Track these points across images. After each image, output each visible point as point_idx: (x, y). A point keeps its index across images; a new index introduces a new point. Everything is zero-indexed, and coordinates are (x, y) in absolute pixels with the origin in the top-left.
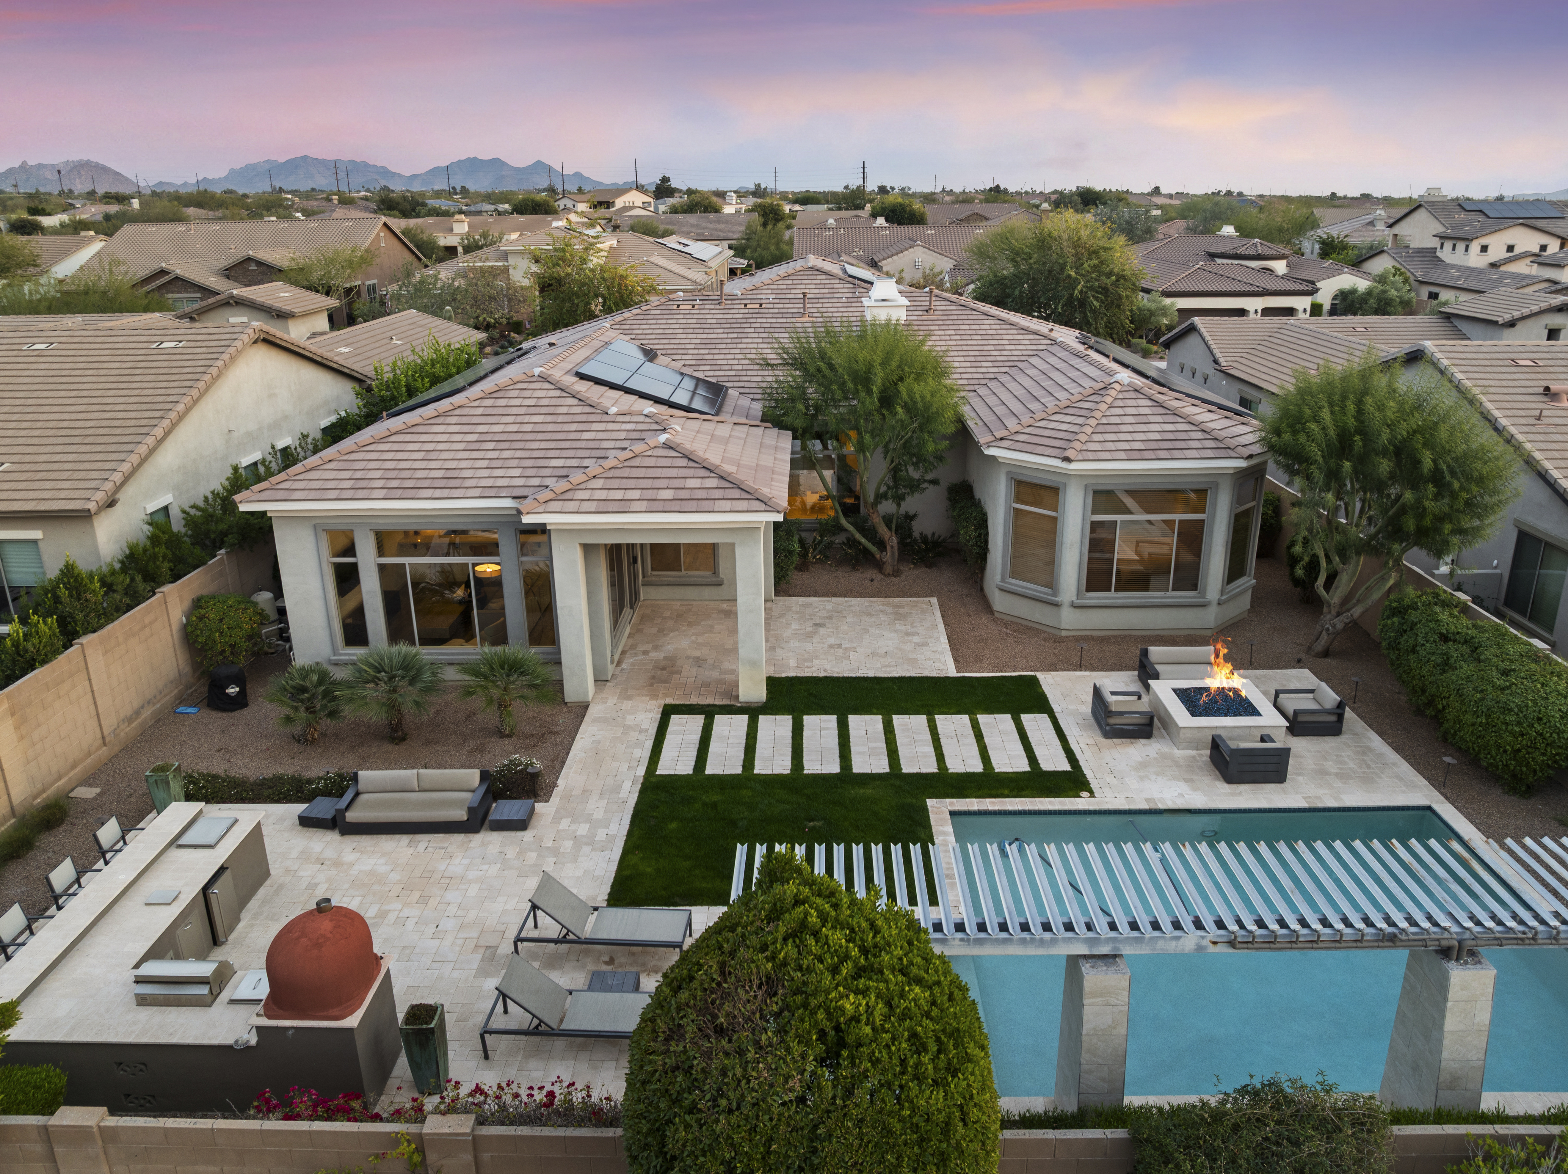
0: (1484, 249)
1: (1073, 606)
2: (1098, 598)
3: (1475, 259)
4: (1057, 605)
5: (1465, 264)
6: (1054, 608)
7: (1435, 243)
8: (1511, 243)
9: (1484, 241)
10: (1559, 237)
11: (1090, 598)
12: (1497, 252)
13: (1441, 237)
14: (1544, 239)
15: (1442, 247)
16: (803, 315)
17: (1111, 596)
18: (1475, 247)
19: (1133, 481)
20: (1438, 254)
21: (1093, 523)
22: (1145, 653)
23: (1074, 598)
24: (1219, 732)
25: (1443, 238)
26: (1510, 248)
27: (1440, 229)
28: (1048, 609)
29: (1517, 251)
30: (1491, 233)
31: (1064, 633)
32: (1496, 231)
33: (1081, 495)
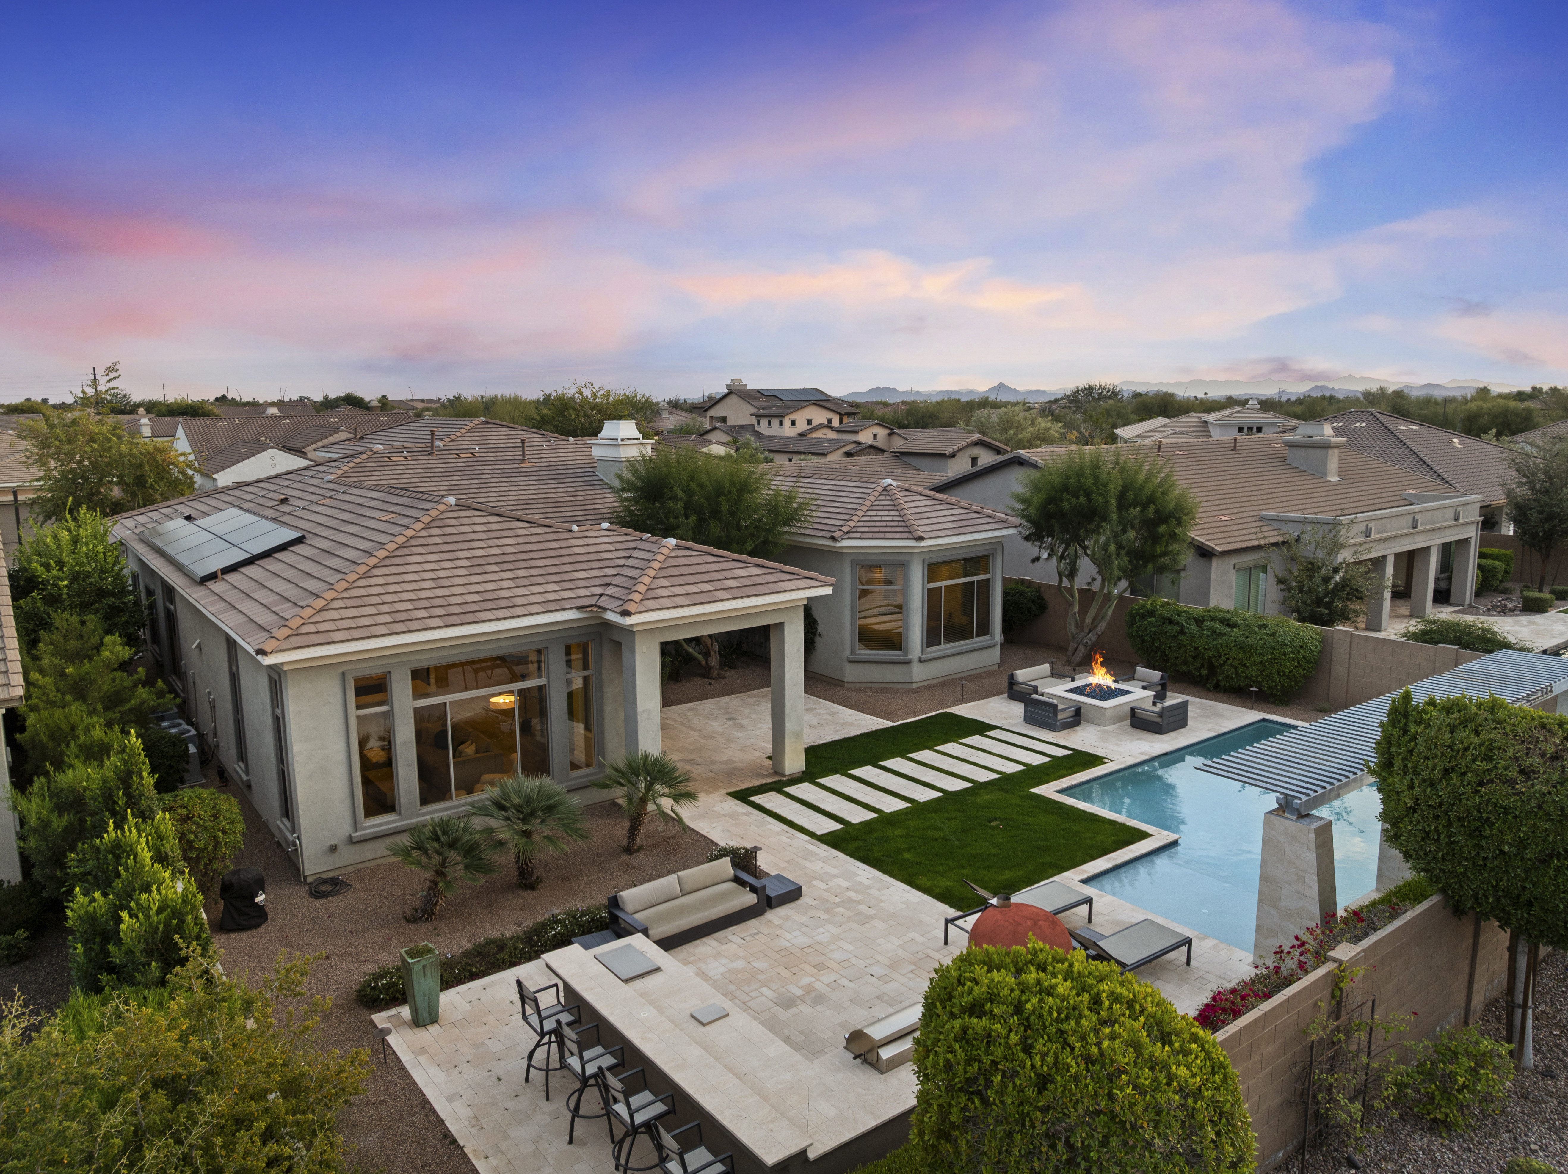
0: (793, 423)
1: (920, 661)
2: (935, 651)
3: (788, 431)
4: (908, 662)
5: (782, 435)
6: (905, 667)
7: (753, 421)
8: (809, 417)
9: (793, 416)
10: (838, 413)
11: (931, 652)
12: (802, 426)
13: (756, 416)
14: (830, 415)
15: (759, 423)
16: (523, 461)
17: (946, 648)
18: (787, 422)
19: (950, 553)
20: (756, 429)
21: (929, 590)
22: (1012, 676)
23: (920, 655)
24: (1133, 705)
25: (759, 416)
26: (809, 422)
27: (754, 410)
28: (899, 668)
29: (814, 423)
30: (796, 410)
31: (914, 686)
32: (799, 409)
33: (921, 568)
